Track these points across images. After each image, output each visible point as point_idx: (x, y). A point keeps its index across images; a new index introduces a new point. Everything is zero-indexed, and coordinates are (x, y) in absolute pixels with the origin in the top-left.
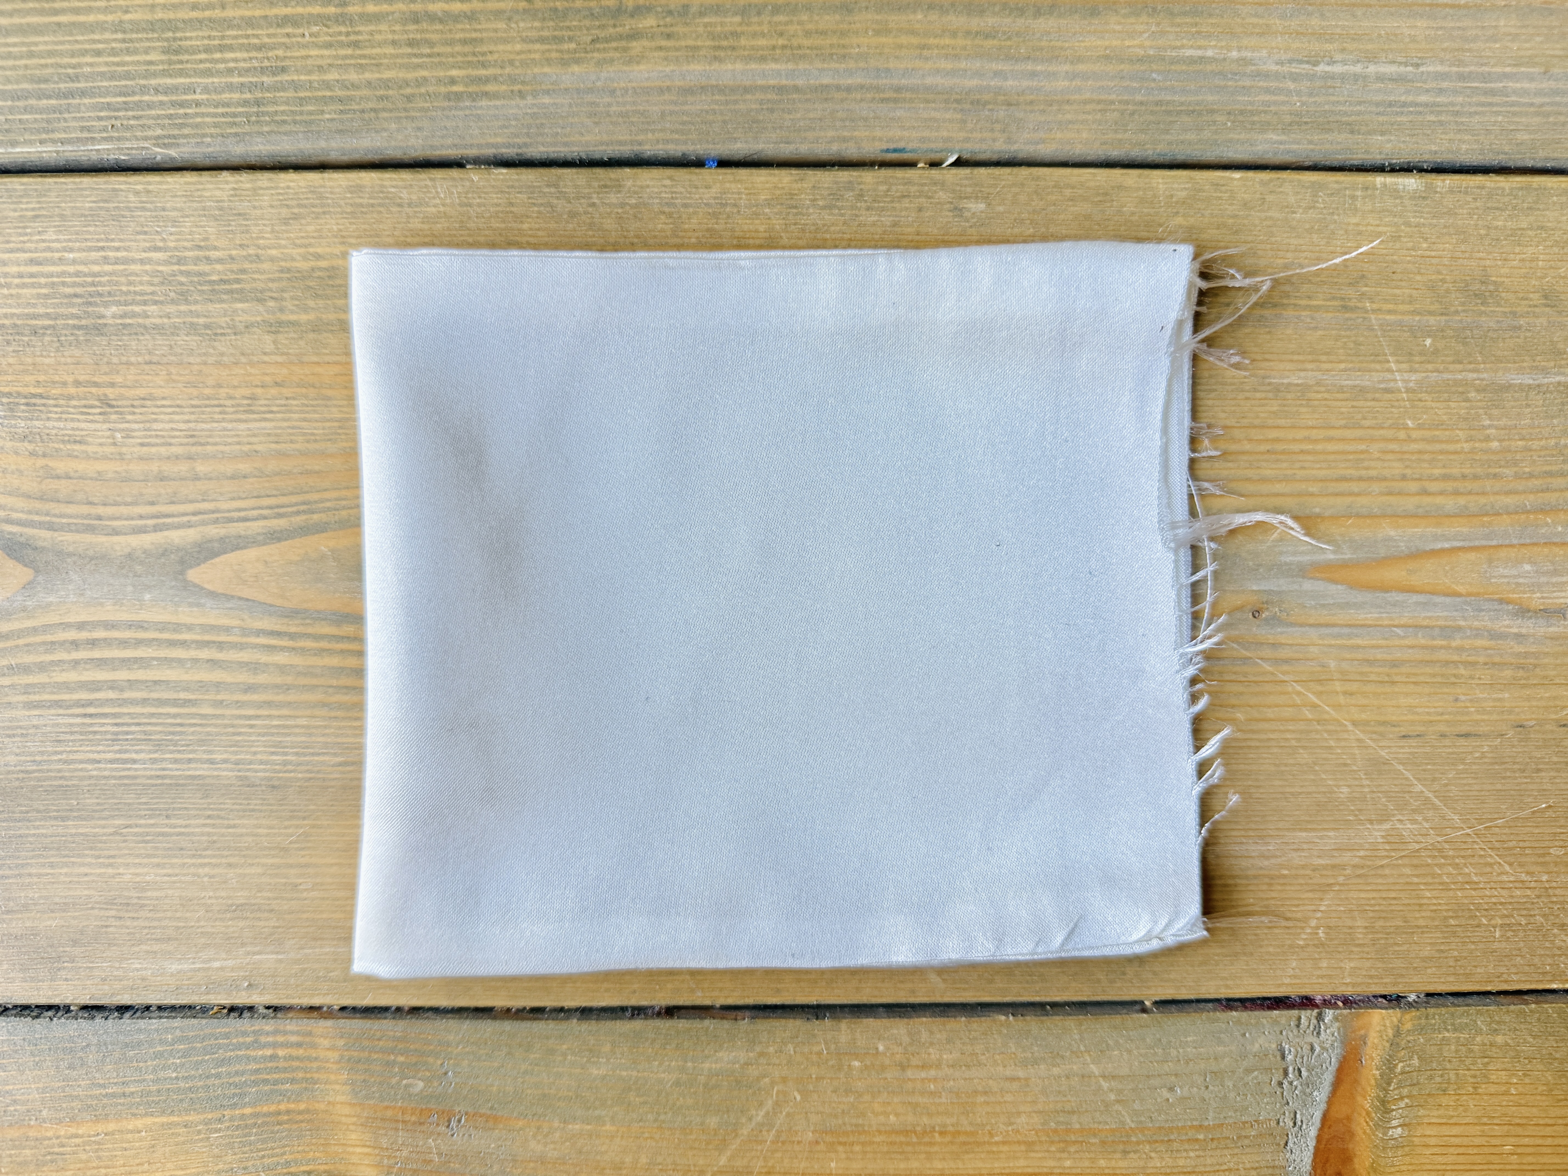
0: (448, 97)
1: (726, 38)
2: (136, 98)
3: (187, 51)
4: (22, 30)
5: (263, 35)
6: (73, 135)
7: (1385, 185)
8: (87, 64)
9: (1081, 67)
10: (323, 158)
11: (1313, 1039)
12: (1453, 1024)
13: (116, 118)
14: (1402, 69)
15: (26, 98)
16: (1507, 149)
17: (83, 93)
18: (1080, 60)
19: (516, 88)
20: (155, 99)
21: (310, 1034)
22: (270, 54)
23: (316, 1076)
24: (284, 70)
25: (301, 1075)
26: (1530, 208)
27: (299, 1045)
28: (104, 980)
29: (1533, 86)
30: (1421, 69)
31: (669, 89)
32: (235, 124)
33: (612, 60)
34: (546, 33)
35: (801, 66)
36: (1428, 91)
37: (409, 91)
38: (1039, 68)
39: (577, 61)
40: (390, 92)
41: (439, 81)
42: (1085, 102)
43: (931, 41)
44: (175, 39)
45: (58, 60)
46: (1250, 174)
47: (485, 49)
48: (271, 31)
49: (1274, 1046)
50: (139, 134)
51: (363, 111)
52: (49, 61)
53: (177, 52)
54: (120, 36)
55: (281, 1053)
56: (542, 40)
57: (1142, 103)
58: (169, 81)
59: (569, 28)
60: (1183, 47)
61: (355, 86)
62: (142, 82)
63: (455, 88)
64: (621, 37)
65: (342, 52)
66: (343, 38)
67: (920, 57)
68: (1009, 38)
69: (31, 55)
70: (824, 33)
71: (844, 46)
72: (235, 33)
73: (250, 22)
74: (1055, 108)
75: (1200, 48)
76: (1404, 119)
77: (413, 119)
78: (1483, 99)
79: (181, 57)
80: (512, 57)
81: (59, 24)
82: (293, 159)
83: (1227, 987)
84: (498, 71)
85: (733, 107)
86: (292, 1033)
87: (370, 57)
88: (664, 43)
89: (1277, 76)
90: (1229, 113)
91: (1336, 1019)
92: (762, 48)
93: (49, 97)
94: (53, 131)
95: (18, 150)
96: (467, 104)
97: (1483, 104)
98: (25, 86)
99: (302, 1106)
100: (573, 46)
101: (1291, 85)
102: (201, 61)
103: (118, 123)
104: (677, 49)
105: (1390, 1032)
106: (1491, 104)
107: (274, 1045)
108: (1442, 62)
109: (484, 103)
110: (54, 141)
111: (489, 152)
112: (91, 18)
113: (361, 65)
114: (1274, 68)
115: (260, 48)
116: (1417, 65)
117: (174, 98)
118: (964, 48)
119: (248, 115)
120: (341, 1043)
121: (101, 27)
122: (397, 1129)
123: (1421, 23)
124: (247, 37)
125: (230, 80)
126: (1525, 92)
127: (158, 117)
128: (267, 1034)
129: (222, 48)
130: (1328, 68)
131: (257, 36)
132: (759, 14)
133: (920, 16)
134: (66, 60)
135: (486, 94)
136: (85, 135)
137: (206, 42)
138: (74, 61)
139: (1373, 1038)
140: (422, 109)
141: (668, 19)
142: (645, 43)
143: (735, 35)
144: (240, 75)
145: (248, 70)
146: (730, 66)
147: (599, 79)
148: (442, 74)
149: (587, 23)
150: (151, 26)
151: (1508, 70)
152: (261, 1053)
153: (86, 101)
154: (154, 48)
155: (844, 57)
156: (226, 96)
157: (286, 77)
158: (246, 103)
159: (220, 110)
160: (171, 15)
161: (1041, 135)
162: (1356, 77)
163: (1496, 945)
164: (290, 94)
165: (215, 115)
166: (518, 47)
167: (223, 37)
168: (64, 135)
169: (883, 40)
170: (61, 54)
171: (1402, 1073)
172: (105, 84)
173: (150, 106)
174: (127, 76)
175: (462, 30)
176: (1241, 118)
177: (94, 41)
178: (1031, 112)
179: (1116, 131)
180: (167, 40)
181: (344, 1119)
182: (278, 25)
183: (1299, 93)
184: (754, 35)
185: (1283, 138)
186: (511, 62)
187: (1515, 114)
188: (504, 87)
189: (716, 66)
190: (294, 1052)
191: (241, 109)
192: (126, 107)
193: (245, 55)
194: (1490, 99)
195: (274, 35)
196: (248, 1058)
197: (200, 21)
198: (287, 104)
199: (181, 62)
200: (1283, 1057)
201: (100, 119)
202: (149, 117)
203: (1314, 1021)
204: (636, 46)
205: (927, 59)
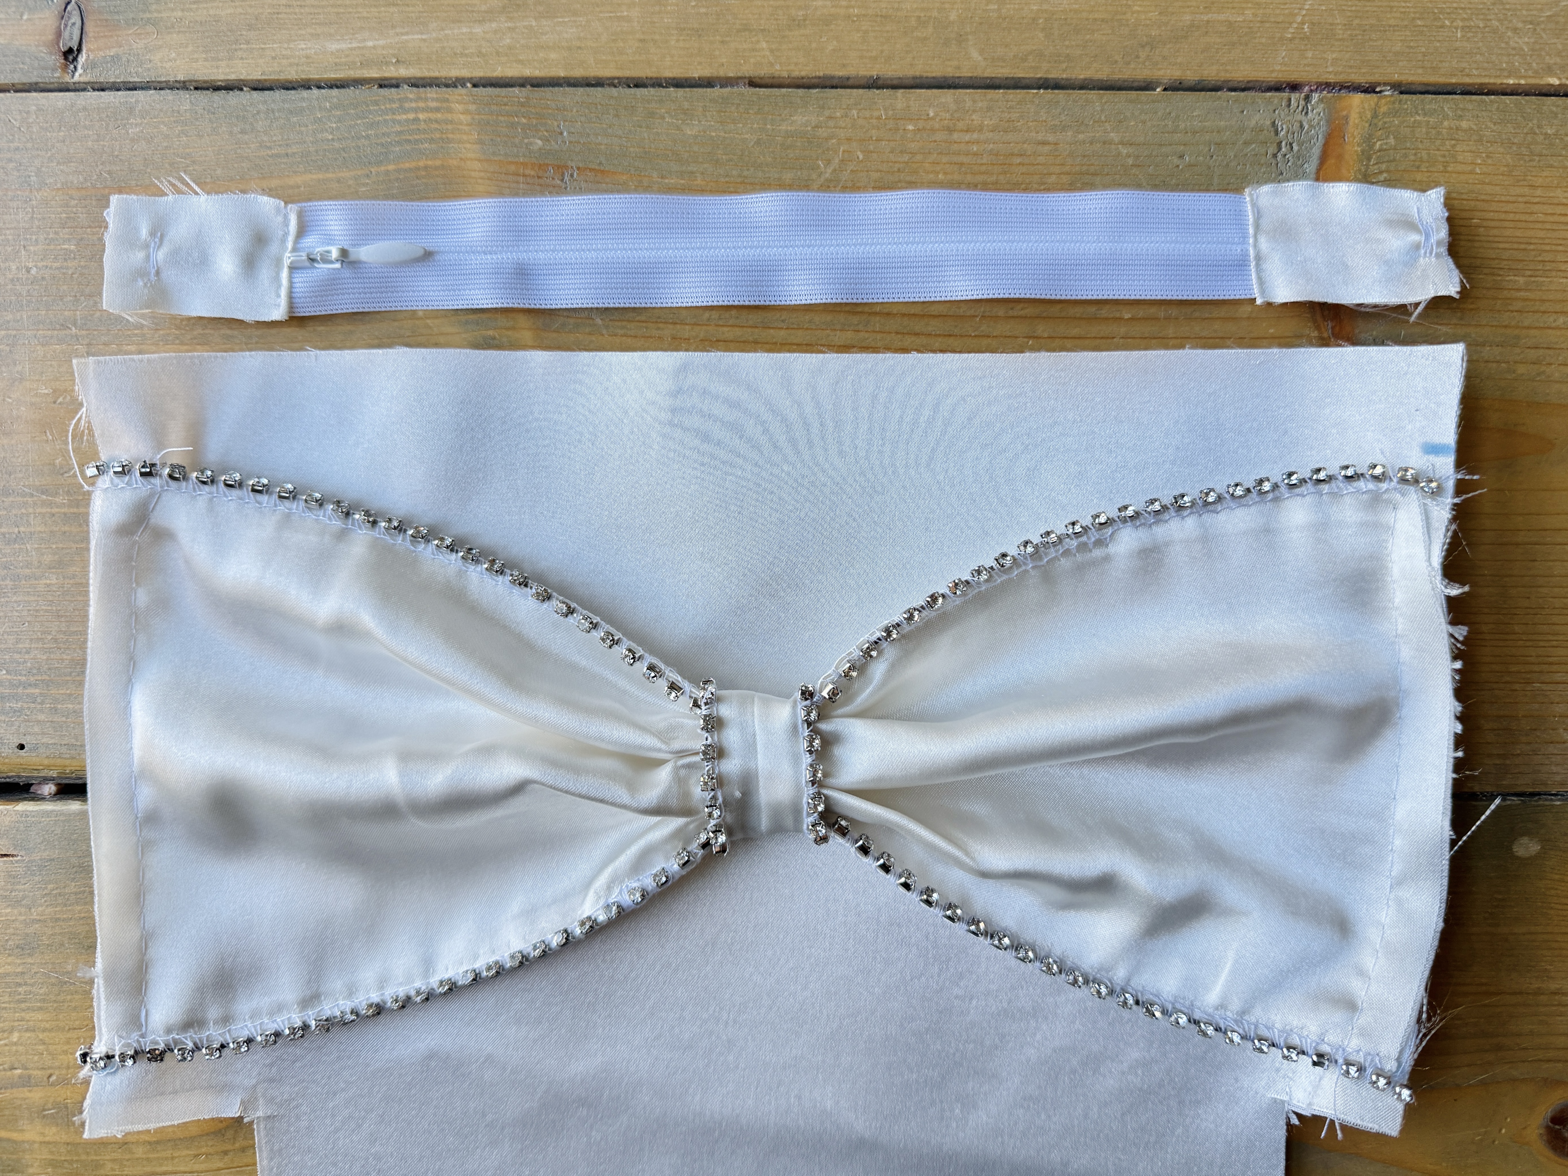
11: (1301, 117)
12: (1423, 109)
21: (447, 100)
23: (450, 136)
25: (438, 136)
27: (437, 110)
28: (274, 58)
49: (1268, 123)
55: (421, 116)
83: (1226, 71)
86: (433, 99)
91: (1321, 100)
99: (438, 163)
105: (1369, 115)
107: (416, 110)
120: (472, 107)
122: (518, 182)
128: (411, 100)
139: (1354, 118)
152: (405, 117)
163: (1458, 44)
171: (1380, 151)
181: (473, 174)
190: (433, 116)
196: (394, 121)
200: (1277, 133)
203: (1302, 103)
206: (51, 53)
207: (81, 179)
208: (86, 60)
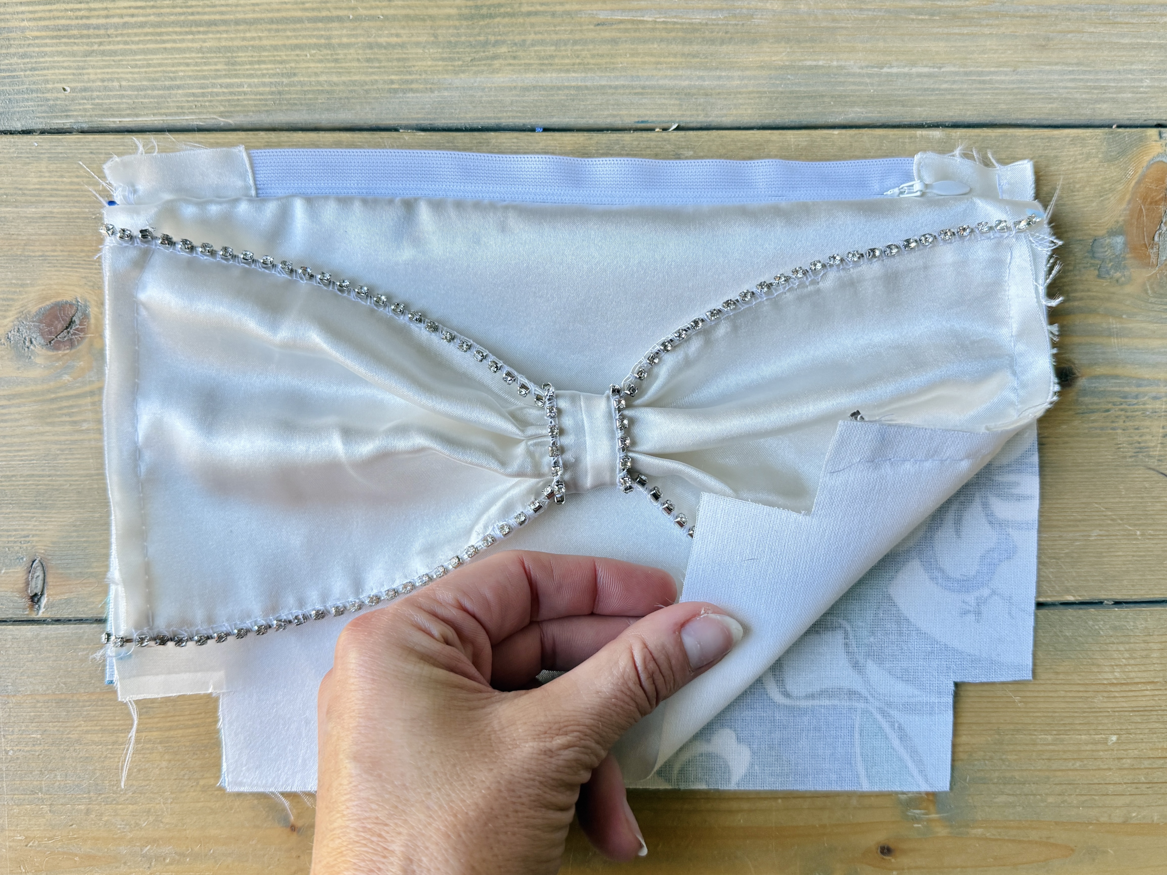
0: (390, 91)
1: (547, 59)
2: (210, 90)
3: (239, 64)
4: (144, 52)
5: (283, 55)
6: (173, 111)
7: (922, 136)
8: (182, 71)
9: (748, 73)
10: (318, 125)
13: (198, 101)
14: (932, 70)
15: (146, 90)
16: (993, 114)
17: (178, 87)
18: (747, 68)
19: (429, 86)
20: (220, 90)
22: (287, 66)
24: (295, 75)
26: (1007, 147)
29: (1007, 78)
30: (942, 70)
31: (515, 88)
32: (266, 105)
33: (482, 72)
34: (445, 55)
35: (589, 75)
36: (947, 82)
37: (367, 87)
38: (723, 74)
39: (463, 72)
40: (355, 88)
41: (385, 82)
42: (750, 93)
43: (662, 59)
44: (232, 57)
45: (164, 68)
46: (844, 131)
47: (410, 64)
48: (288, 53)
50: (210, 110)
51: (341, 99)
52: (159, 69)
53: (233, 64)
54: (200, 55)
56: (443, 59)
57: (782, 93)
58: (228, 80)
59: (458, 53)
60: (805, 60)
61: (336, 84)
62: (214, 81)
63: (394, 86)
64: (487, 58)
65: (328, 65)
66: (329, 57)
67: (656, 69)
68: (706, 58)
69: (149, 66)
70: (602, 56)
71: (613, 63)
72: (266, 54)
73: (275, 48)
74: (732, 96)
75: (815, 60)
76: (933, 98)
77: (370, 103)
78: (978, 86)
79: (236, 67)
80: (426, 68)
81: (165, 49)
82: (300, 125)
84: (418, 77)
85: (551, 98)
87: (345, 68)
88: (512, 62)
89: (860, 75)
90: (832, 97)
92: (567, 64)
93: (158, 89)
94: (161, 108)
95: (140, 119)
96: (401, 95)
97: (979, 89)
98: (145, 83)
100: (460, 63)
101: (868, 80)
102: (247, 70)
103: (199, 104)
104: (520, 65)
106: (983, 89)
108: (954, 65)
109: (410, 95)
110: (161, 114)
111: (414, 122)
112: (184, 45)
113: (340, 73)
114: (858, 71)
115: (281, 62)
116: (940, 68)
117: (232, 90)
118: (681, 63)
119: (274, 100)
121: (189, 50)
123: (942, 44)
124: (274, 56)
125: (264, 80)
126: (1003, 82)
127: (222, 101)
129: (259, 62)
130: (889, 70)
131: (280, 56)
132: (565, 45)
133: (656, 46)
134: (169, 69)
135: (411, 90)
136: (180, 111)
137: (250, 59)
138: (173, 69)
140: (374, 98)
141: (514, 48)
142: (501, 61)
143: (552, 57)
144: (269, 77)
145: (274, 75)
146: (549, 75)
147: (475, 82)
148: (386, 78)
149: (467, 50)
150: (218, 50)
151: (992, 69)
153: (180, 92)
154: (220, 62)
155: (613, 69)
156: (261, 89)
157: (296, 79)
158: (272, 93)
159: (258, 97)
160: (230, 44)
161: (725, 112)
162: (905, 75)
164: (299, 88)
165: (254, 100)
166: (429, 63)
167: (260, 56)
168: (167, 111)
169: (636, 59)
170: (166, 65)
172: (192, 82)
173: (217, 94)
174: (204, 77)
175: (398, 53)
176: (839, 100)
177: (186, 58)
178: (719, 98)
179: (767, 109)
180: (228, 57)
182: (292, 50)
183: (872, 84)
184: (563, 57)
185: (863, 110)
186: (426, 72)
187: (997, 94)
188: (422, 86)
189: (542, 74)
191: (270, 97)
192: (203, 95)
193: (273, 66)
194: (982, 86)
195: (290, 55)
197: (246, 47)
198: (297, 94)
199: (236, 70)
201: (188, 101)
202: (218, 101)
204: (497, 63)
205: (660, 70)
206: (22, 597)
207: (44, 687)
208: (47, 602)
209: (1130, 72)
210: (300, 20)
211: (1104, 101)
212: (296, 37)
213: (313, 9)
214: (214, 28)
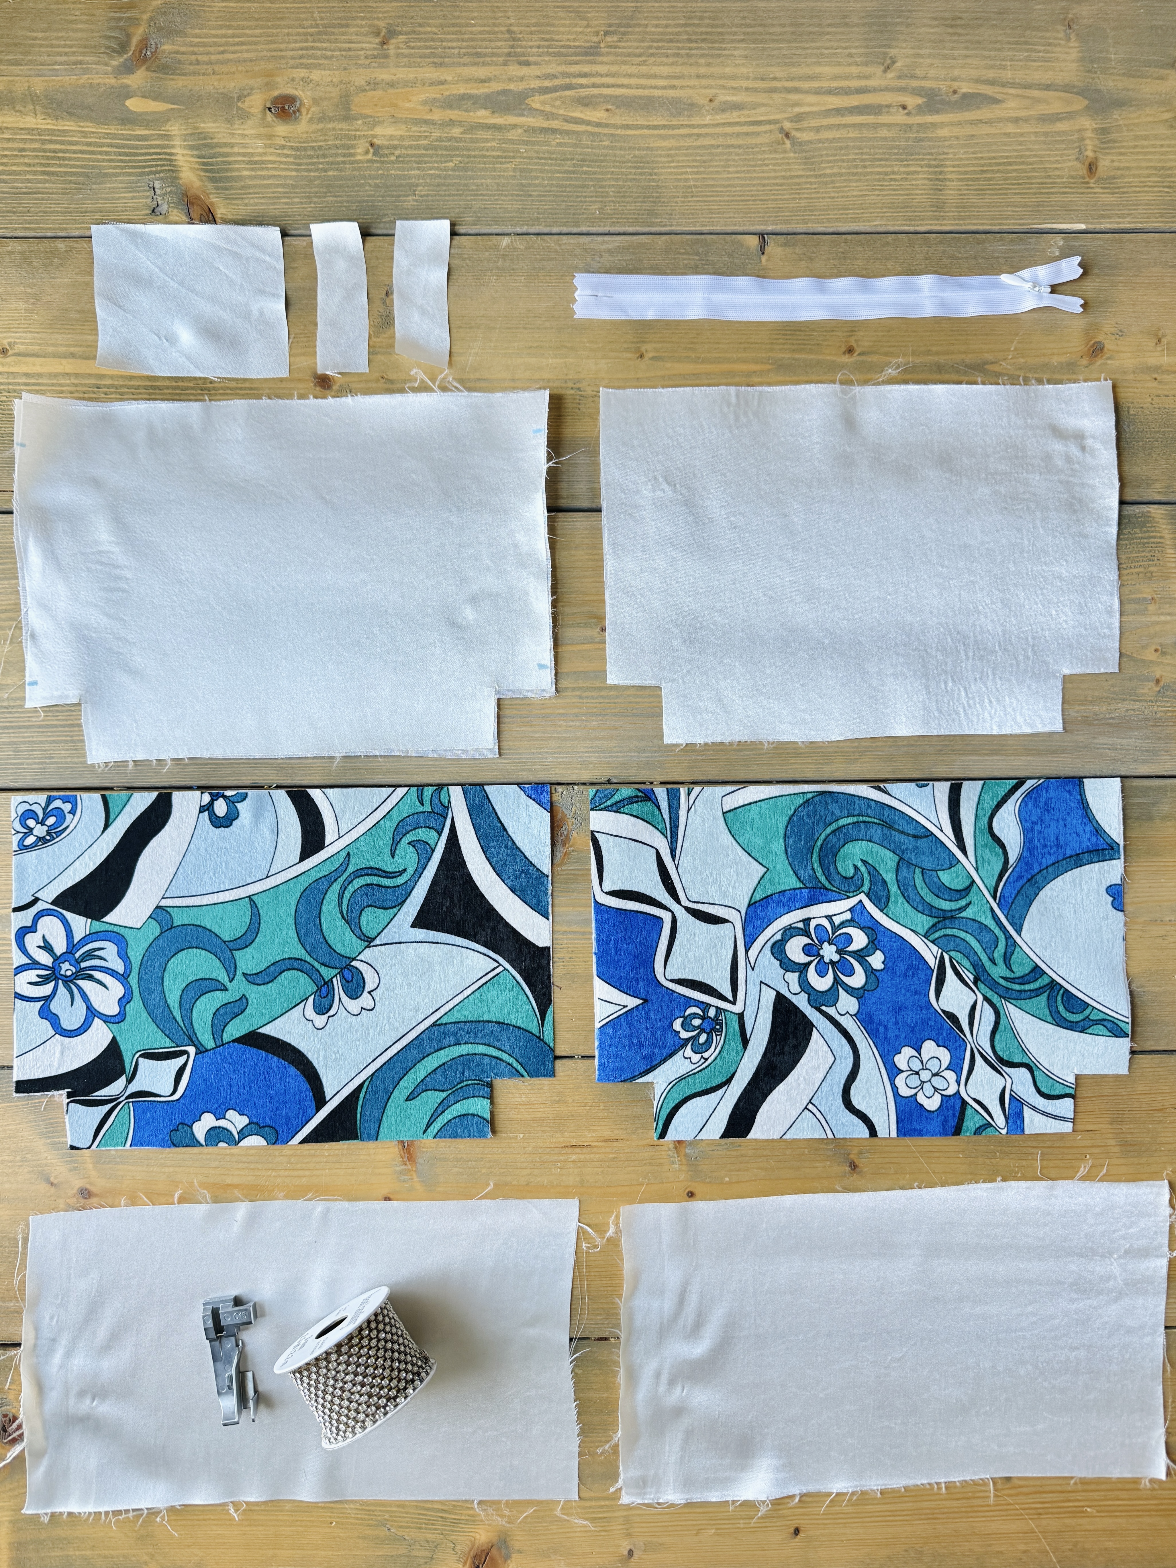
209: (540, 753)
210: (55, 726)
211: (524, 770)
212: (53, 736)
213: (63, 720)
214: (6, 731)
